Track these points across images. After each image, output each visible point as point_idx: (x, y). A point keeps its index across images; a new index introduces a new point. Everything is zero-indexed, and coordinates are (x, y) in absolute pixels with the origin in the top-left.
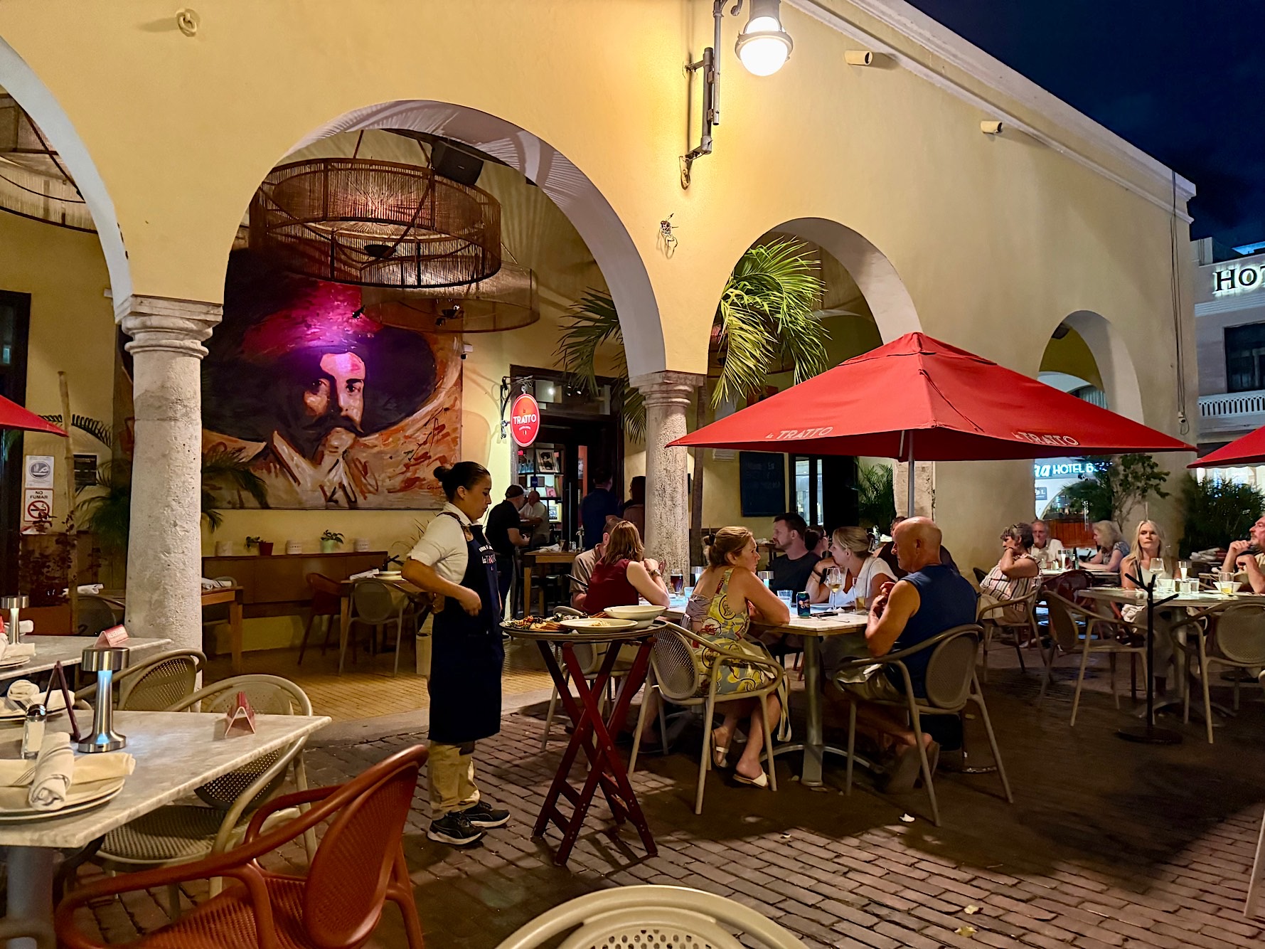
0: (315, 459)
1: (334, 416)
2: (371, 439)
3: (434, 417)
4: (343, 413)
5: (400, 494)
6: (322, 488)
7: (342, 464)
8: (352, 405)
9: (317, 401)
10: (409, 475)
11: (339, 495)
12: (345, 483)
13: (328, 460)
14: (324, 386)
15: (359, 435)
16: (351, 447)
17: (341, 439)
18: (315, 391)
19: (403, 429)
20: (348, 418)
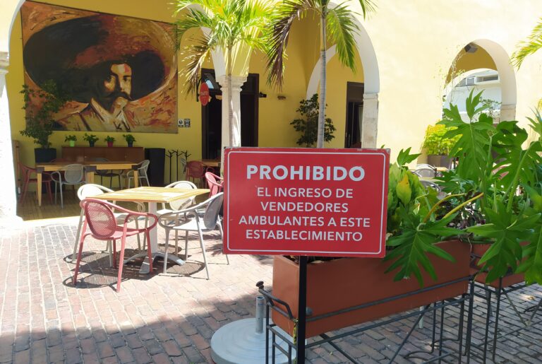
0: (110, 110)
1: (118, 92)
2: (135, 102)
3: (164, 92)
4: (122, 91)
5: (150, 126)
6: (114, 123)
7: (122, 113)
8: (126, 87)
9: (110, 85)
10: (153, 118)
11: (122, 126)
12: (125, 121)
13: (116, 111)
14: (113, 78)
15: (130, 100)
16: (126, 106)
17: (122, 102)
18: (109, 81)
19: (150, 98)
20: (124, 93)
